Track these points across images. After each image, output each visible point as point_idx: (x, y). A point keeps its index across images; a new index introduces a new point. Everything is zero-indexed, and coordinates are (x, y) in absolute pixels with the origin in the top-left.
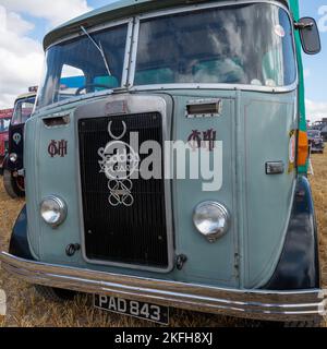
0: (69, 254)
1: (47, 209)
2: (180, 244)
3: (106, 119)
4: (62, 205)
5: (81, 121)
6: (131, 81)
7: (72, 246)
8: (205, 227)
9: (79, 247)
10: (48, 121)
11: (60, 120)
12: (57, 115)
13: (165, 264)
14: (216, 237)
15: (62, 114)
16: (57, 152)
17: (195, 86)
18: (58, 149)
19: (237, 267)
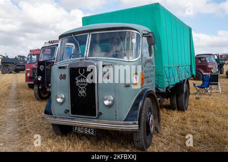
0: (66, 113)
1: (58, 98)
2: (100, 109)
3: (78, 68)
4: (64, 97)
5: (70, 68)
6: (87, 56)
7: (67, 110)
8: (106, 103)
9: (69, 111)
10: (60, 68)
11: (64, 68)
12: (63, 66)
13: (95, 116)
14: (110, 106)
15: (65, 65)
16: (63, 78)
17: (106, 58)
18: (63, 77)
19: (116, 115)
